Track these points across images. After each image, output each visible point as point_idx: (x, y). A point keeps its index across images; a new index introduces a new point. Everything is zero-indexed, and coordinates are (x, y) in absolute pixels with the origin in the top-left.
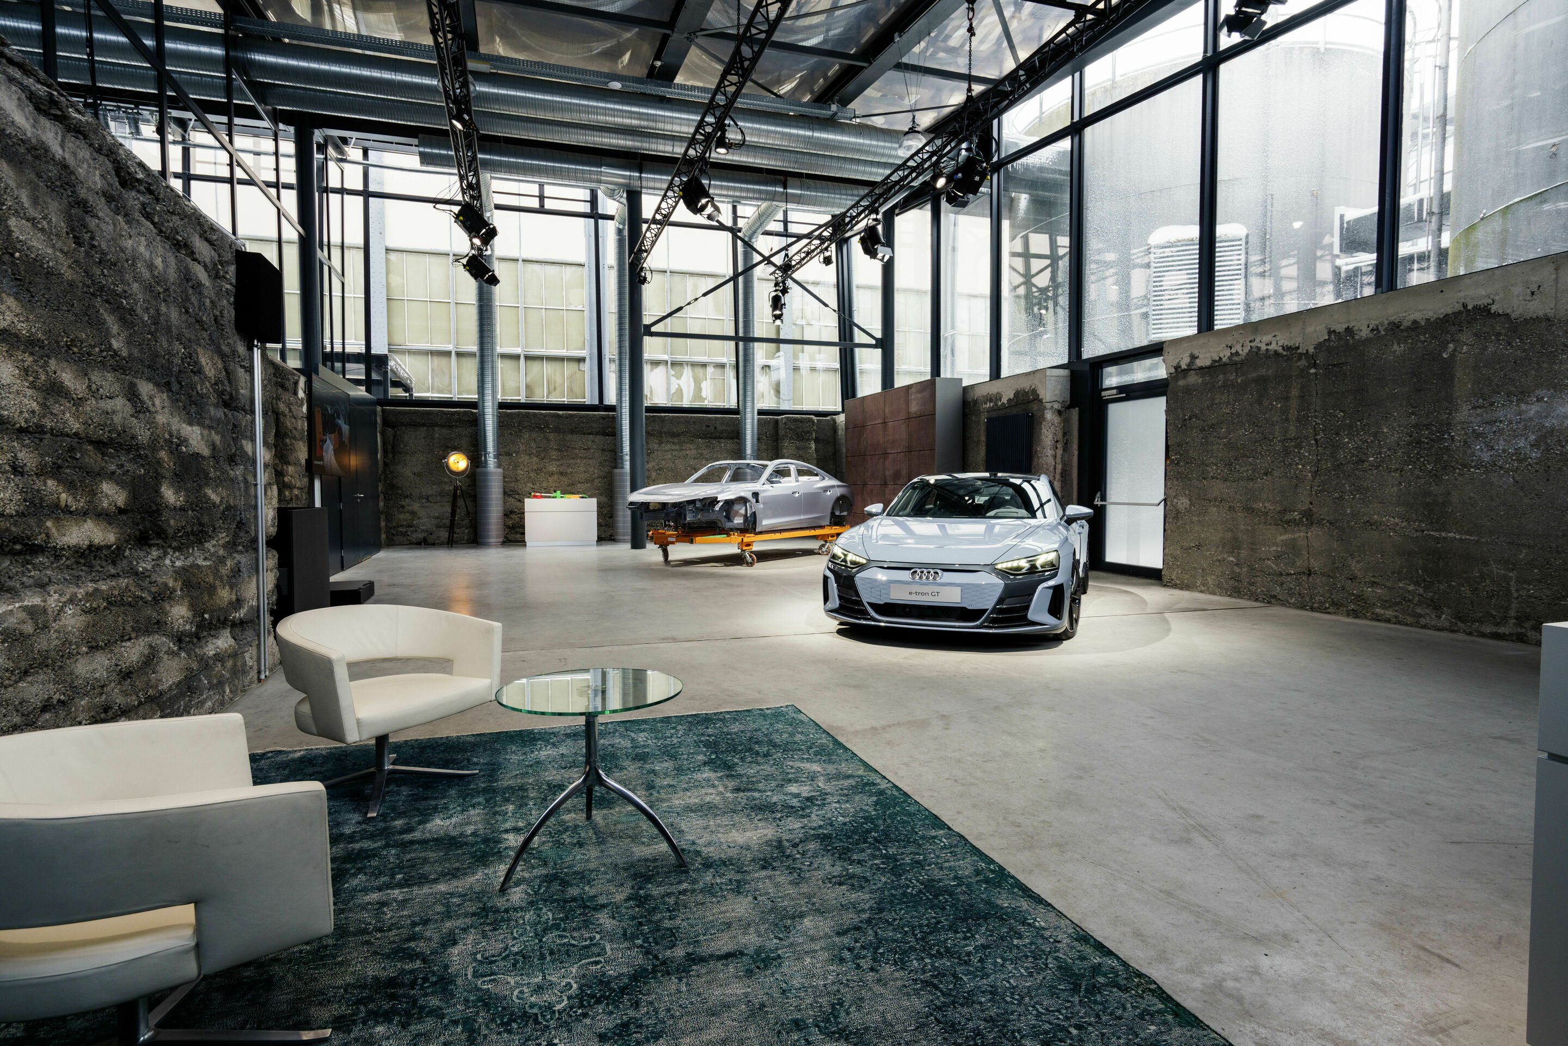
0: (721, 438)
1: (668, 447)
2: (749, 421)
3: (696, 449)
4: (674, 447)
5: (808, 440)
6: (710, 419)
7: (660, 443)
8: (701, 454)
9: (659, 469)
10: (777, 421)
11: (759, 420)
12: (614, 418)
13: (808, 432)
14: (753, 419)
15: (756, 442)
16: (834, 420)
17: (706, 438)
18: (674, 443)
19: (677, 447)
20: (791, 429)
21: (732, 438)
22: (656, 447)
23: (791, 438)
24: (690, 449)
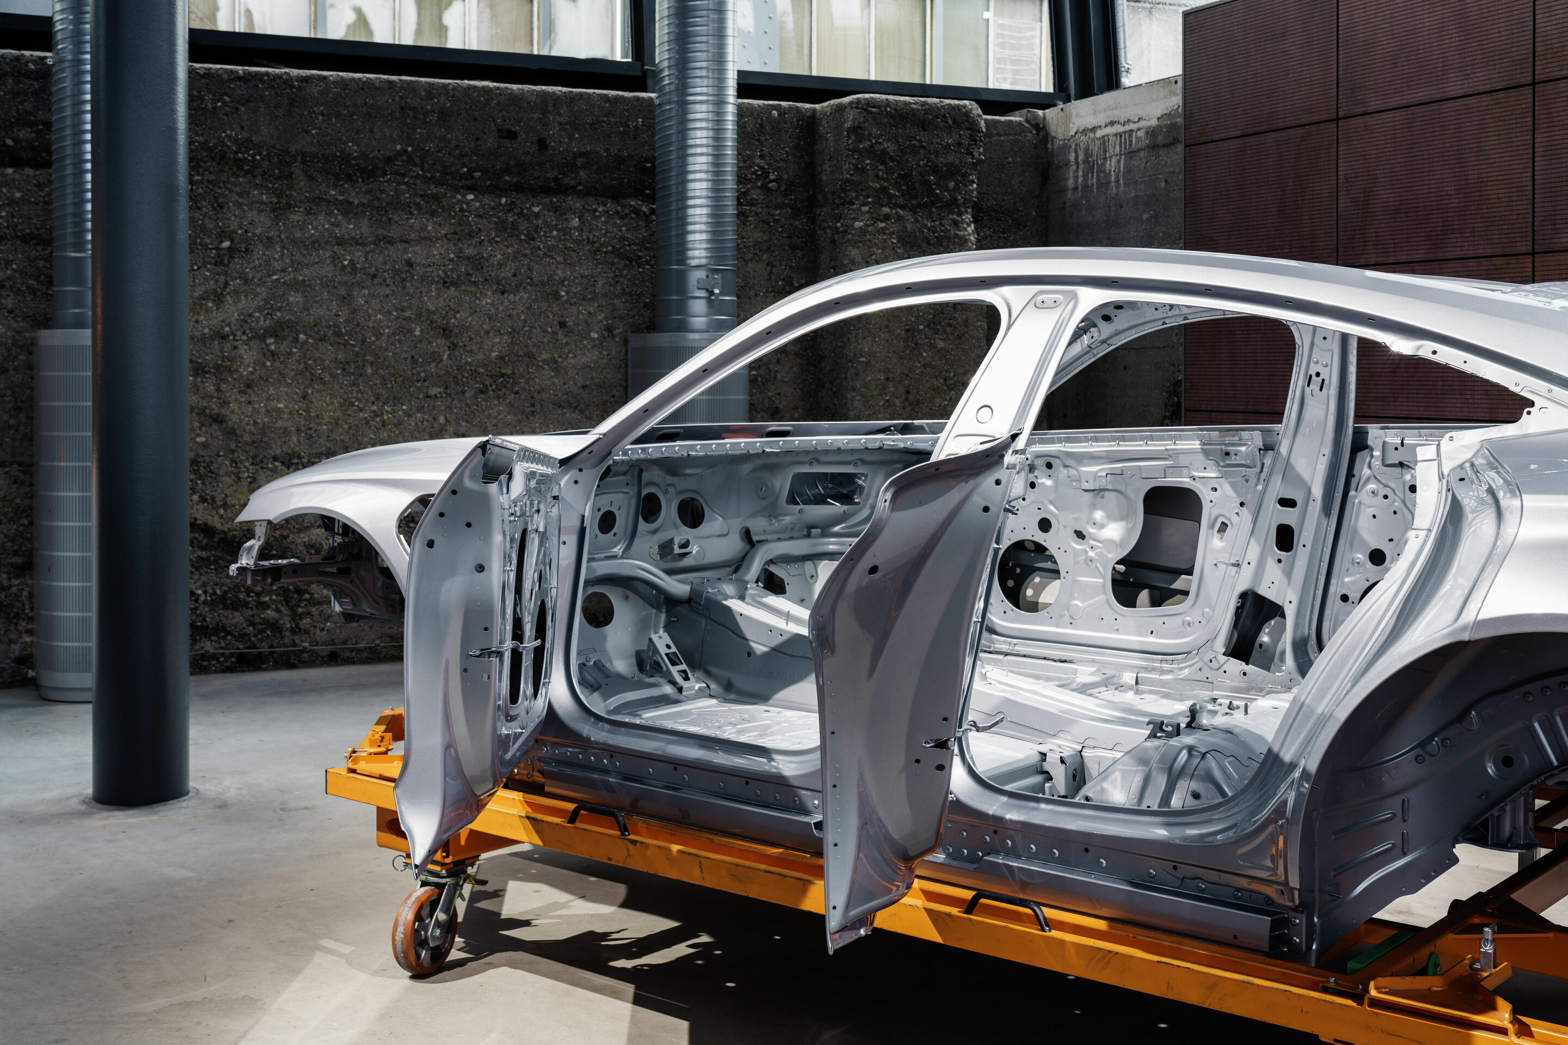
0: (563, 190)
1: (318, 226)
2: (700, 113)
3: (454, 237)
4: (349, 228)
5: (952, 205)
6: (515, 99)
7: (281, 208)
8: (478, 263)
9: (277, 331)
10: (810, 124)
11: (741, 112)
12: (44, 74)
13: (953, 171)
14: (720, 102)
15: (731, 210)
16: (1041, 128)
17: (497, 189)
18: (347, 208)
19: (364, 228)
20: (882, 157)
21: (616, 194)
22: (261, 223)
23: (882, 197)
24: (427, 240)
